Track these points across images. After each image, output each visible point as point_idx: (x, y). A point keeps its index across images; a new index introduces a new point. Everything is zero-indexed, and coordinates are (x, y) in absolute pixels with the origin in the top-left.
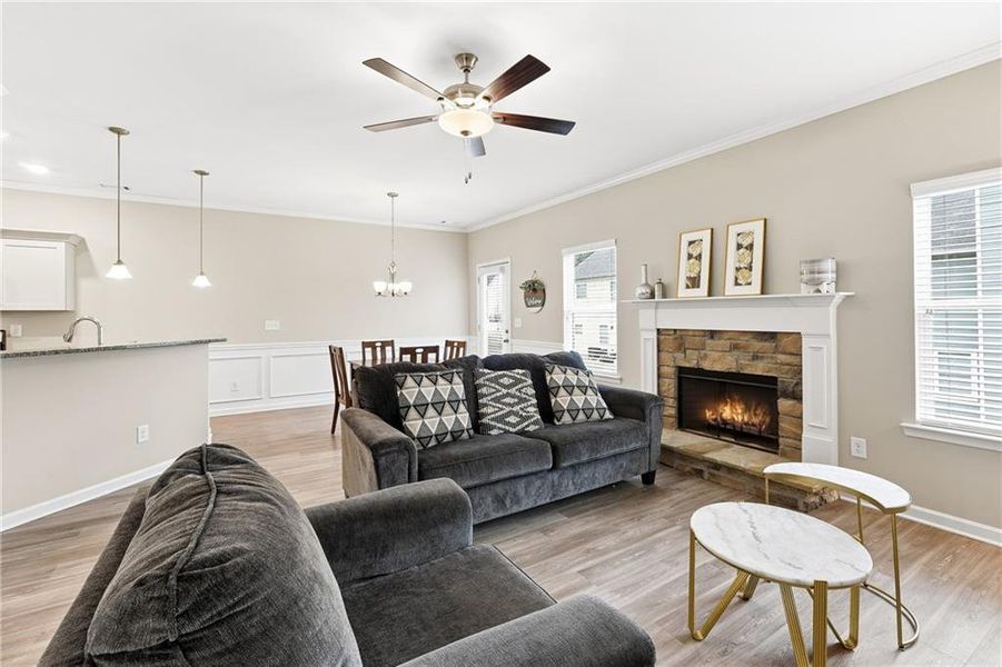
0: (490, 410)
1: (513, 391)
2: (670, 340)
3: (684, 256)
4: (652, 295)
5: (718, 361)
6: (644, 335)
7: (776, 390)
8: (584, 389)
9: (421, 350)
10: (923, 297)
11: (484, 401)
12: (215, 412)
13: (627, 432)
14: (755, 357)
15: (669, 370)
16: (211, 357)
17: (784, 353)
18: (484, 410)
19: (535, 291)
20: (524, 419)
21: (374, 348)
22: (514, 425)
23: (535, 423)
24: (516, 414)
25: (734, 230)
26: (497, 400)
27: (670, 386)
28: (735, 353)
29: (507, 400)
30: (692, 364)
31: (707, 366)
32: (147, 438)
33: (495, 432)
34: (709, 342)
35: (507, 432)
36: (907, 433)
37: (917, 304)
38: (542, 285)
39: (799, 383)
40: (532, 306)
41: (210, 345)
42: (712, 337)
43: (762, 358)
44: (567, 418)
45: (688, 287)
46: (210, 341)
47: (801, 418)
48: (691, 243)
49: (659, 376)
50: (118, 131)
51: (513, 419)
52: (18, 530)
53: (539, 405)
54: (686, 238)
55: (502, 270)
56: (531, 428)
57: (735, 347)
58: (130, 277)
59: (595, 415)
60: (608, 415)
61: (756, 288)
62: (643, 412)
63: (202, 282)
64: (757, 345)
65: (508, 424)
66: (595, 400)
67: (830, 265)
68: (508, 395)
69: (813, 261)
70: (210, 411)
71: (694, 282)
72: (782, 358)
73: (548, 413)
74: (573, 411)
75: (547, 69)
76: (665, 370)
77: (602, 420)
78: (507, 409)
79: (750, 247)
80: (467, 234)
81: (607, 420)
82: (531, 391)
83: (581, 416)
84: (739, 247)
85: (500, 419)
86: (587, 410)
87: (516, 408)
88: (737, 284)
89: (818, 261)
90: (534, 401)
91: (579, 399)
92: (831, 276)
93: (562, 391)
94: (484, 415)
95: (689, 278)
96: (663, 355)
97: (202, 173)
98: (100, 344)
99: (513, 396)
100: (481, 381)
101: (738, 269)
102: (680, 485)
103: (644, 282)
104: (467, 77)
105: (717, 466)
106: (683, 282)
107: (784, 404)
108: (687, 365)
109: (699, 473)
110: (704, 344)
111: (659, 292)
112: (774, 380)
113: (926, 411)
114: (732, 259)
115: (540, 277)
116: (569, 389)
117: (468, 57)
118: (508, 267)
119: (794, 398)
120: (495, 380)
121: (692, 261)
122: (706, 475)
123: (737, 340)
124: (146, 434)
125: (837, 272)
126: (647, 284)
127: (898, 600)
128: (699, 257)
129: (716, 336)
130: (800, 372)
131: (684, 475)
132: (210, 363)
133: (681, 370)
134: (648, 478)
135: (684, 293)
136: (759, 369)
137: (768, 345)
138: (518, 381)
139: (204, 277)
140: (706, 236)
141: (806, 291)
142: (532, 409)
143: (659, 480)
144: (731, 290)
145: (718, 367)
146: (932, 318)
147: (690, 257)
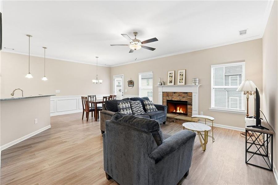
0: (134, 110)
1: (138, 105)
2: (165, 94)
3: (169, 76)
4: (162, 84)
5: (176, 98)
6: (159, 93)
7: (187, 104)
8: (152, 105)
9: (108, 97)
10: (213, 86)
11: (133, 108)
12: (52, 115)
13: (162, 113)
14: (183, 97)
15: (165, 101)
16: (51, 100)
17: (189, 96)
18: (133, 110)
19: (131, 83)
20: (141, 111)
21: (91, 97)
22: (139, 113)
23: (143, 112)
24: (139, 110)
25: (179, 71)
26: (135, 107)
27: (165, 104)
28: (179, 97)
29: (137, 107)
30: (170, 99)
31: (173, 99)
32: (37, 122)
33: (136, 114)
34: (174, 94)
35: (138, 114)
36: (210, 110)
37: (212, 87)
38: (133, 81)
39: (192, 102)
40: (130, 86)
41: (51, 97)
42: (174, 93)
43: (185, 97)
44: (149, 111)
45: (169, 83)
46: (50, 96)
47: (192, 109)
48: (170, 74)
49: (163, 102)
50: (29, 36)
51: (139, 111)
52: (8, 149)
53: (143, 108)
54: (169, 72)
55: (121, 77)
56: (143, 113)
57: (179, 95)
58: (32, 77)
59: (155, 110)
60: (157, 110)
61: (184, 83)
62: (164, 109)
63: (45, 79)
64: (184, 95)
65: (138, 112)
66: (154, 107)
67: (198, 79)
68: (137, 106)
69: (195, 79)
70: (51, 115)
71: (171, 82)
72: (188, 97)
73: (145, 110)
74: (150, 109)
75: (158, 40)
76: (164, 101)
77: (156, 111)
78: (138, 109)
79: (183, 75)
80: (110, 68)
81: (157, 111)
82: (142, 105)
83: (152, 110)
84: (180, 75)
85: (137, 111)
86: (153, 109)
87: (139, 109)
88: (180, 82)
89: (196, 79)
90: (142, 108)
91: (151, 107)
92: (198, 81)
93: (148, 105)
94: (133, 111)
95: (170, 81)
96: (164, 97)
97: (45, 48)
98: (23, 96)
99: (138, 107)
100: (132, 103)
101: (180, 79)
102: (170, 124)
103: (160, 81)
104: (135, 37)
105: (177, 119)
106: (168, 82)
107: (189, 106)
108: (169, 99)
109: (173, 121)
110: (173, 95)
111: (163, 84)
112: (187, 102)
113: (213, 106)
114: (179, 77)
115: (133, 79)
116: (149, 105)
117: (136, 33)
118: (123, 77)
119: (191, 105)
120: (134, 103)
121: (170, 77)
122: (175, 122)
123: (180, 94)
124: (37, 121)
125: (199, 81)
126: (160, 82)
127: (213, 137)
128: (172, 77)
129: (175, 93)
130: (192, 100)
131: (170, 122)
132: (51, 102)
133: (168, 101)
134: (164, 123)
135: (169, 84)
136: (184, 100)
137: (186, 95)
138: (139, 103)
139: (45, 78)
140: (173, 72)
141: (193, 84)
142: (142, 109)
143: (166, 123)
144: (179, 84)
145: (176, 100)
146: (214, 89)
147: (170, 76)
